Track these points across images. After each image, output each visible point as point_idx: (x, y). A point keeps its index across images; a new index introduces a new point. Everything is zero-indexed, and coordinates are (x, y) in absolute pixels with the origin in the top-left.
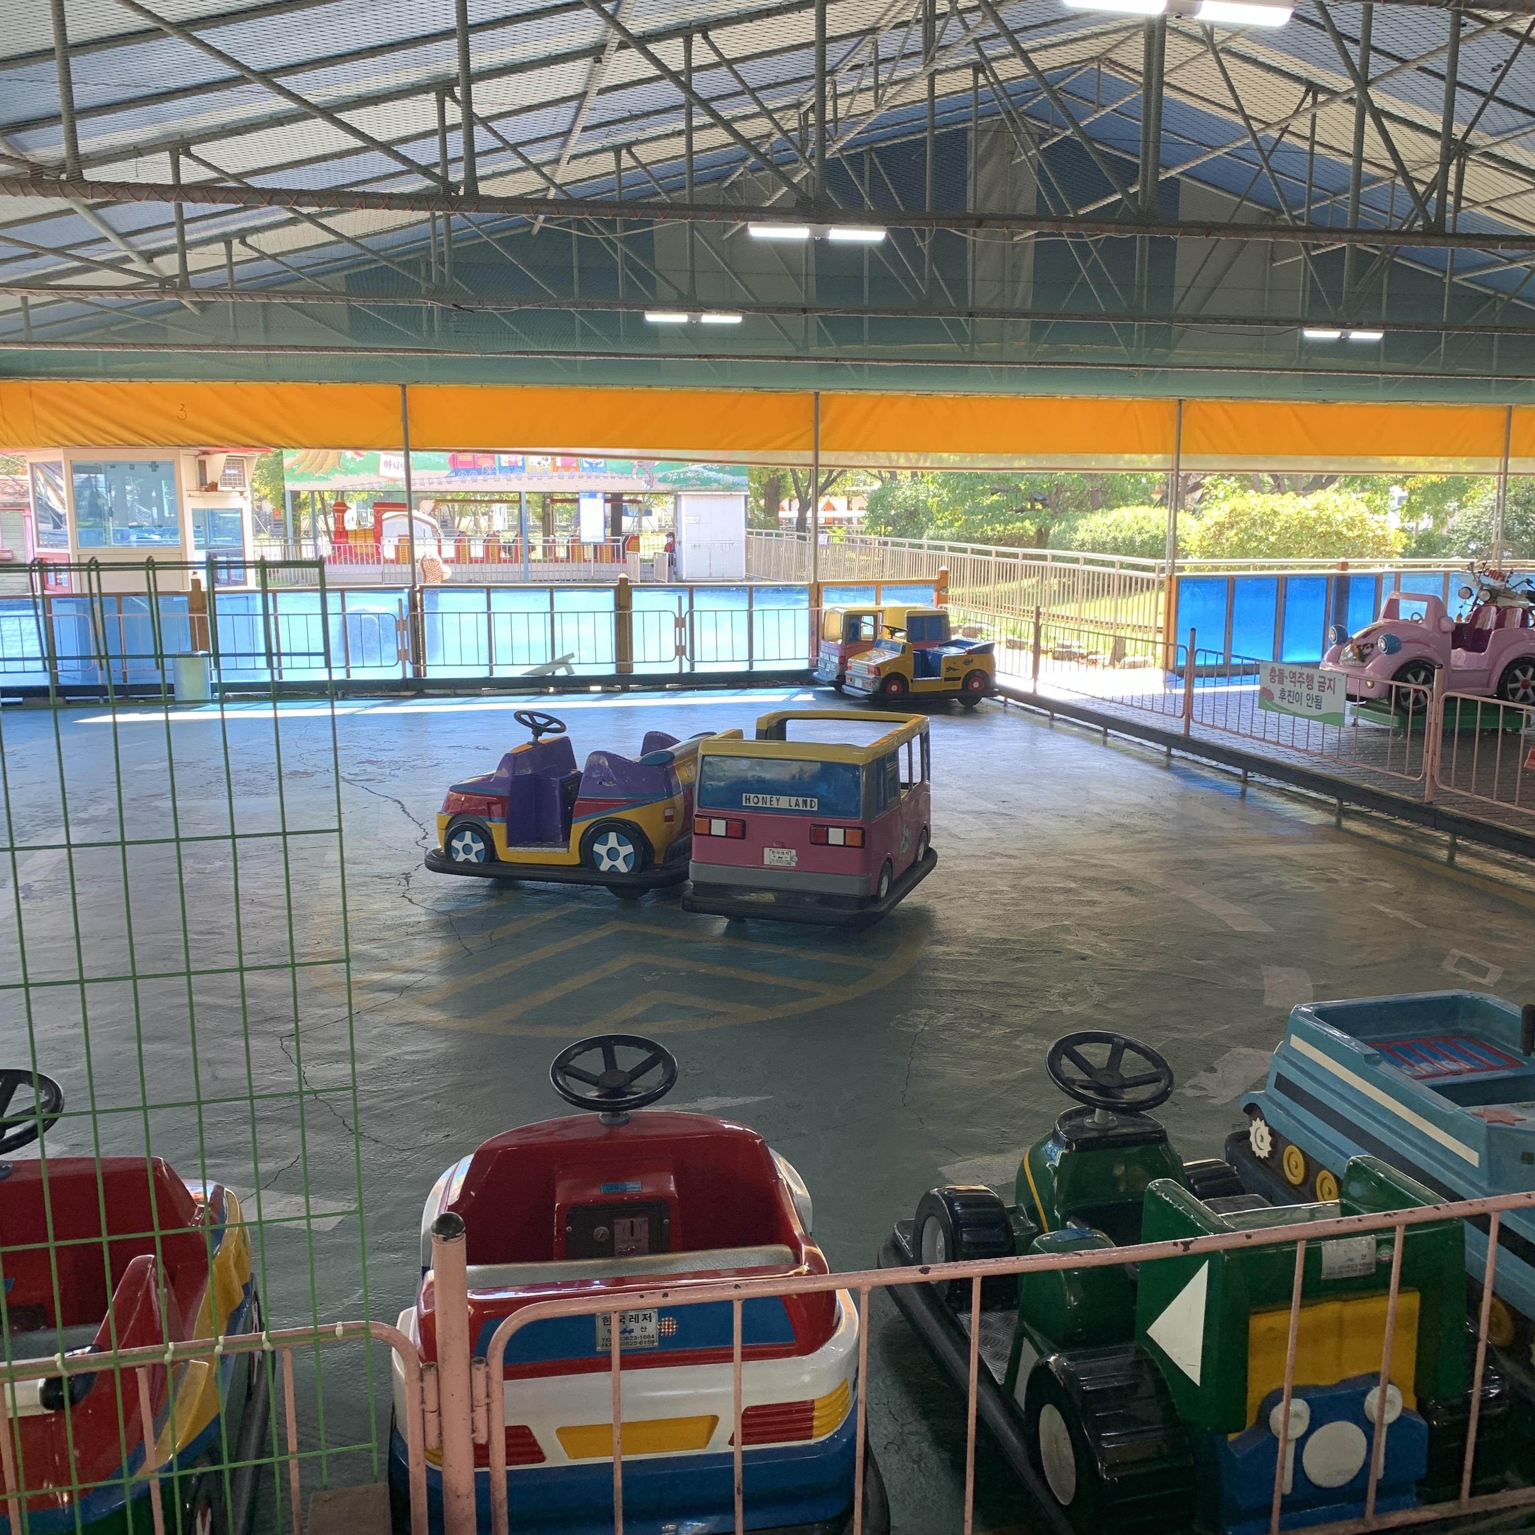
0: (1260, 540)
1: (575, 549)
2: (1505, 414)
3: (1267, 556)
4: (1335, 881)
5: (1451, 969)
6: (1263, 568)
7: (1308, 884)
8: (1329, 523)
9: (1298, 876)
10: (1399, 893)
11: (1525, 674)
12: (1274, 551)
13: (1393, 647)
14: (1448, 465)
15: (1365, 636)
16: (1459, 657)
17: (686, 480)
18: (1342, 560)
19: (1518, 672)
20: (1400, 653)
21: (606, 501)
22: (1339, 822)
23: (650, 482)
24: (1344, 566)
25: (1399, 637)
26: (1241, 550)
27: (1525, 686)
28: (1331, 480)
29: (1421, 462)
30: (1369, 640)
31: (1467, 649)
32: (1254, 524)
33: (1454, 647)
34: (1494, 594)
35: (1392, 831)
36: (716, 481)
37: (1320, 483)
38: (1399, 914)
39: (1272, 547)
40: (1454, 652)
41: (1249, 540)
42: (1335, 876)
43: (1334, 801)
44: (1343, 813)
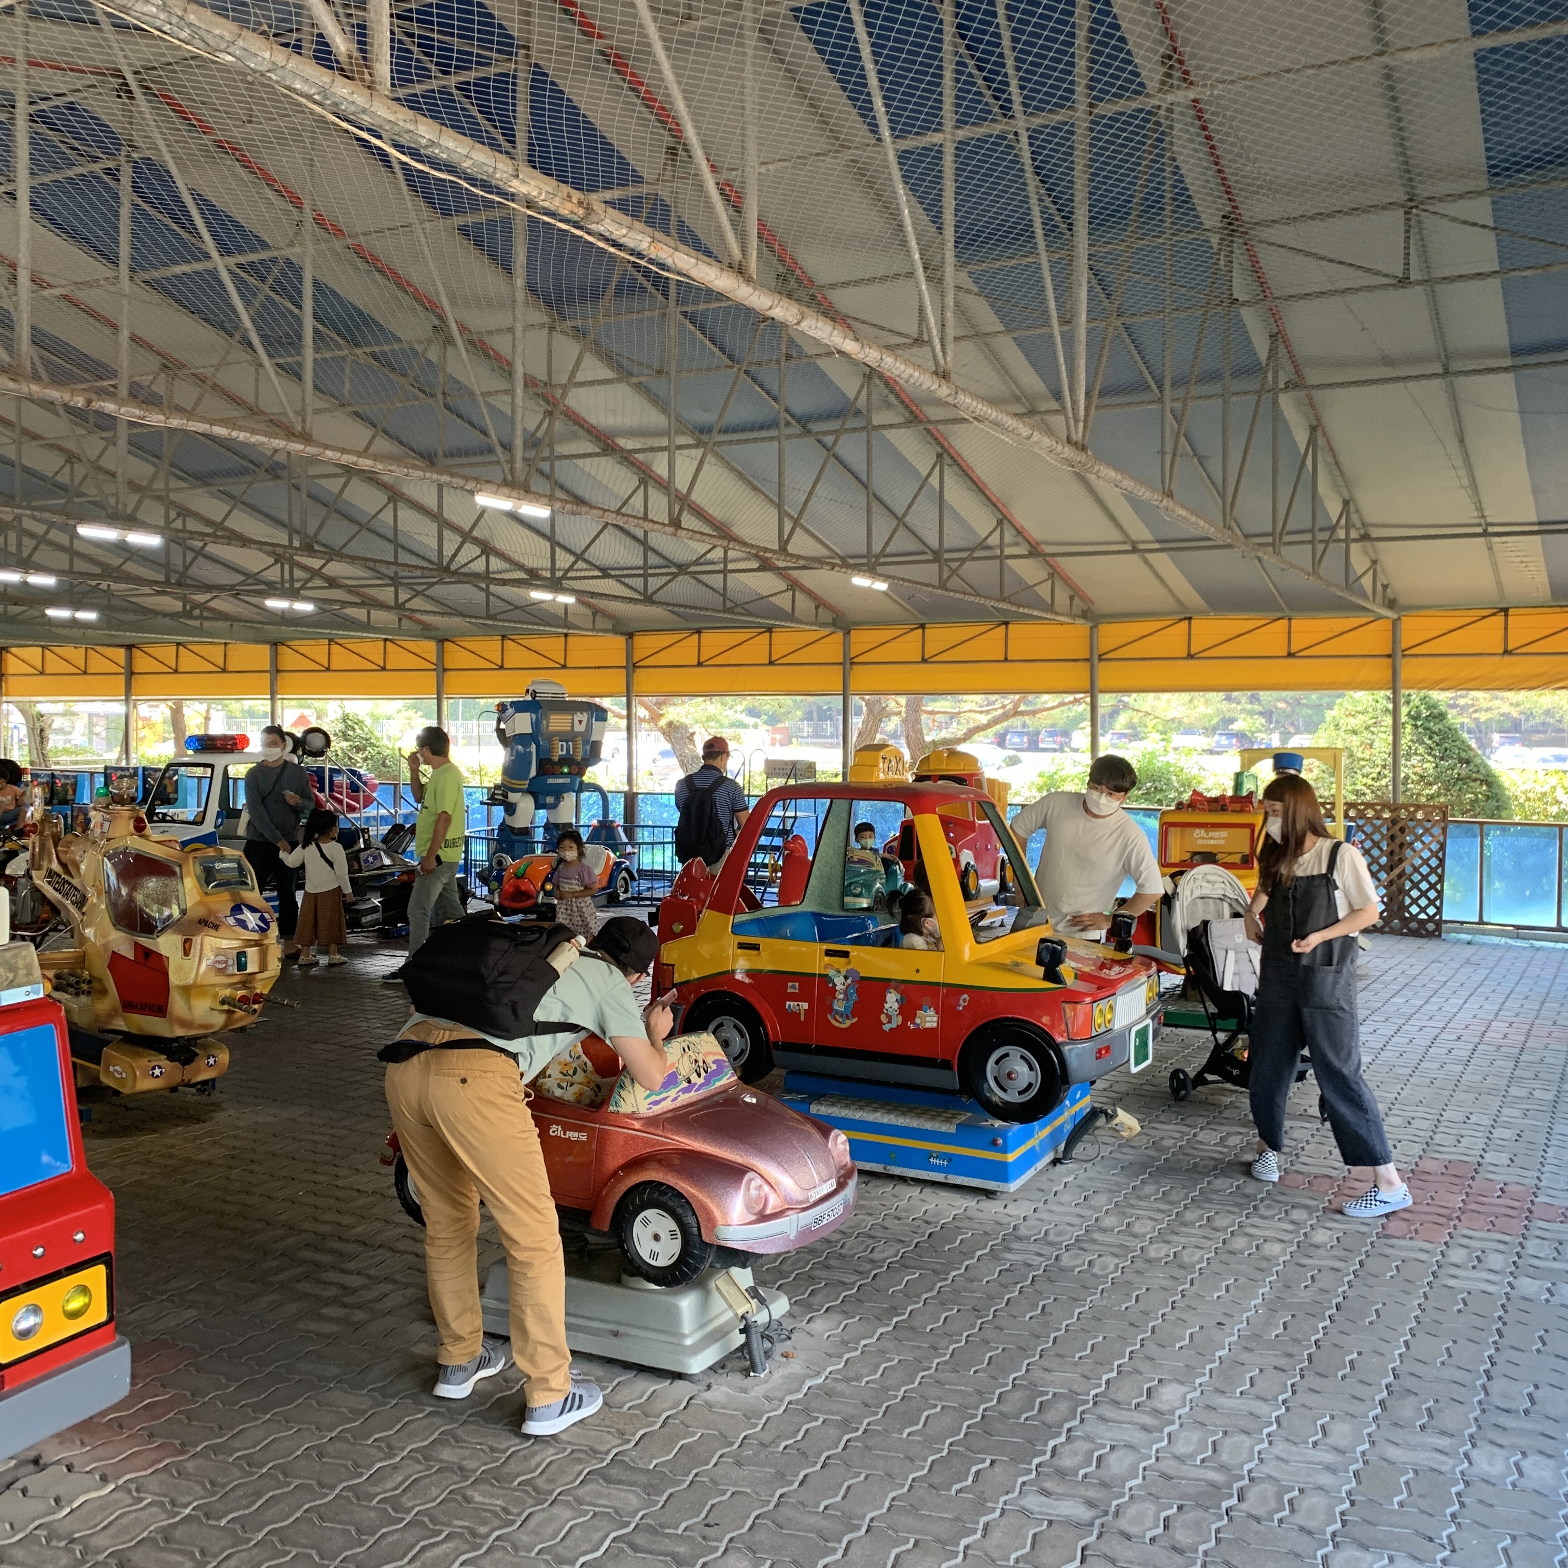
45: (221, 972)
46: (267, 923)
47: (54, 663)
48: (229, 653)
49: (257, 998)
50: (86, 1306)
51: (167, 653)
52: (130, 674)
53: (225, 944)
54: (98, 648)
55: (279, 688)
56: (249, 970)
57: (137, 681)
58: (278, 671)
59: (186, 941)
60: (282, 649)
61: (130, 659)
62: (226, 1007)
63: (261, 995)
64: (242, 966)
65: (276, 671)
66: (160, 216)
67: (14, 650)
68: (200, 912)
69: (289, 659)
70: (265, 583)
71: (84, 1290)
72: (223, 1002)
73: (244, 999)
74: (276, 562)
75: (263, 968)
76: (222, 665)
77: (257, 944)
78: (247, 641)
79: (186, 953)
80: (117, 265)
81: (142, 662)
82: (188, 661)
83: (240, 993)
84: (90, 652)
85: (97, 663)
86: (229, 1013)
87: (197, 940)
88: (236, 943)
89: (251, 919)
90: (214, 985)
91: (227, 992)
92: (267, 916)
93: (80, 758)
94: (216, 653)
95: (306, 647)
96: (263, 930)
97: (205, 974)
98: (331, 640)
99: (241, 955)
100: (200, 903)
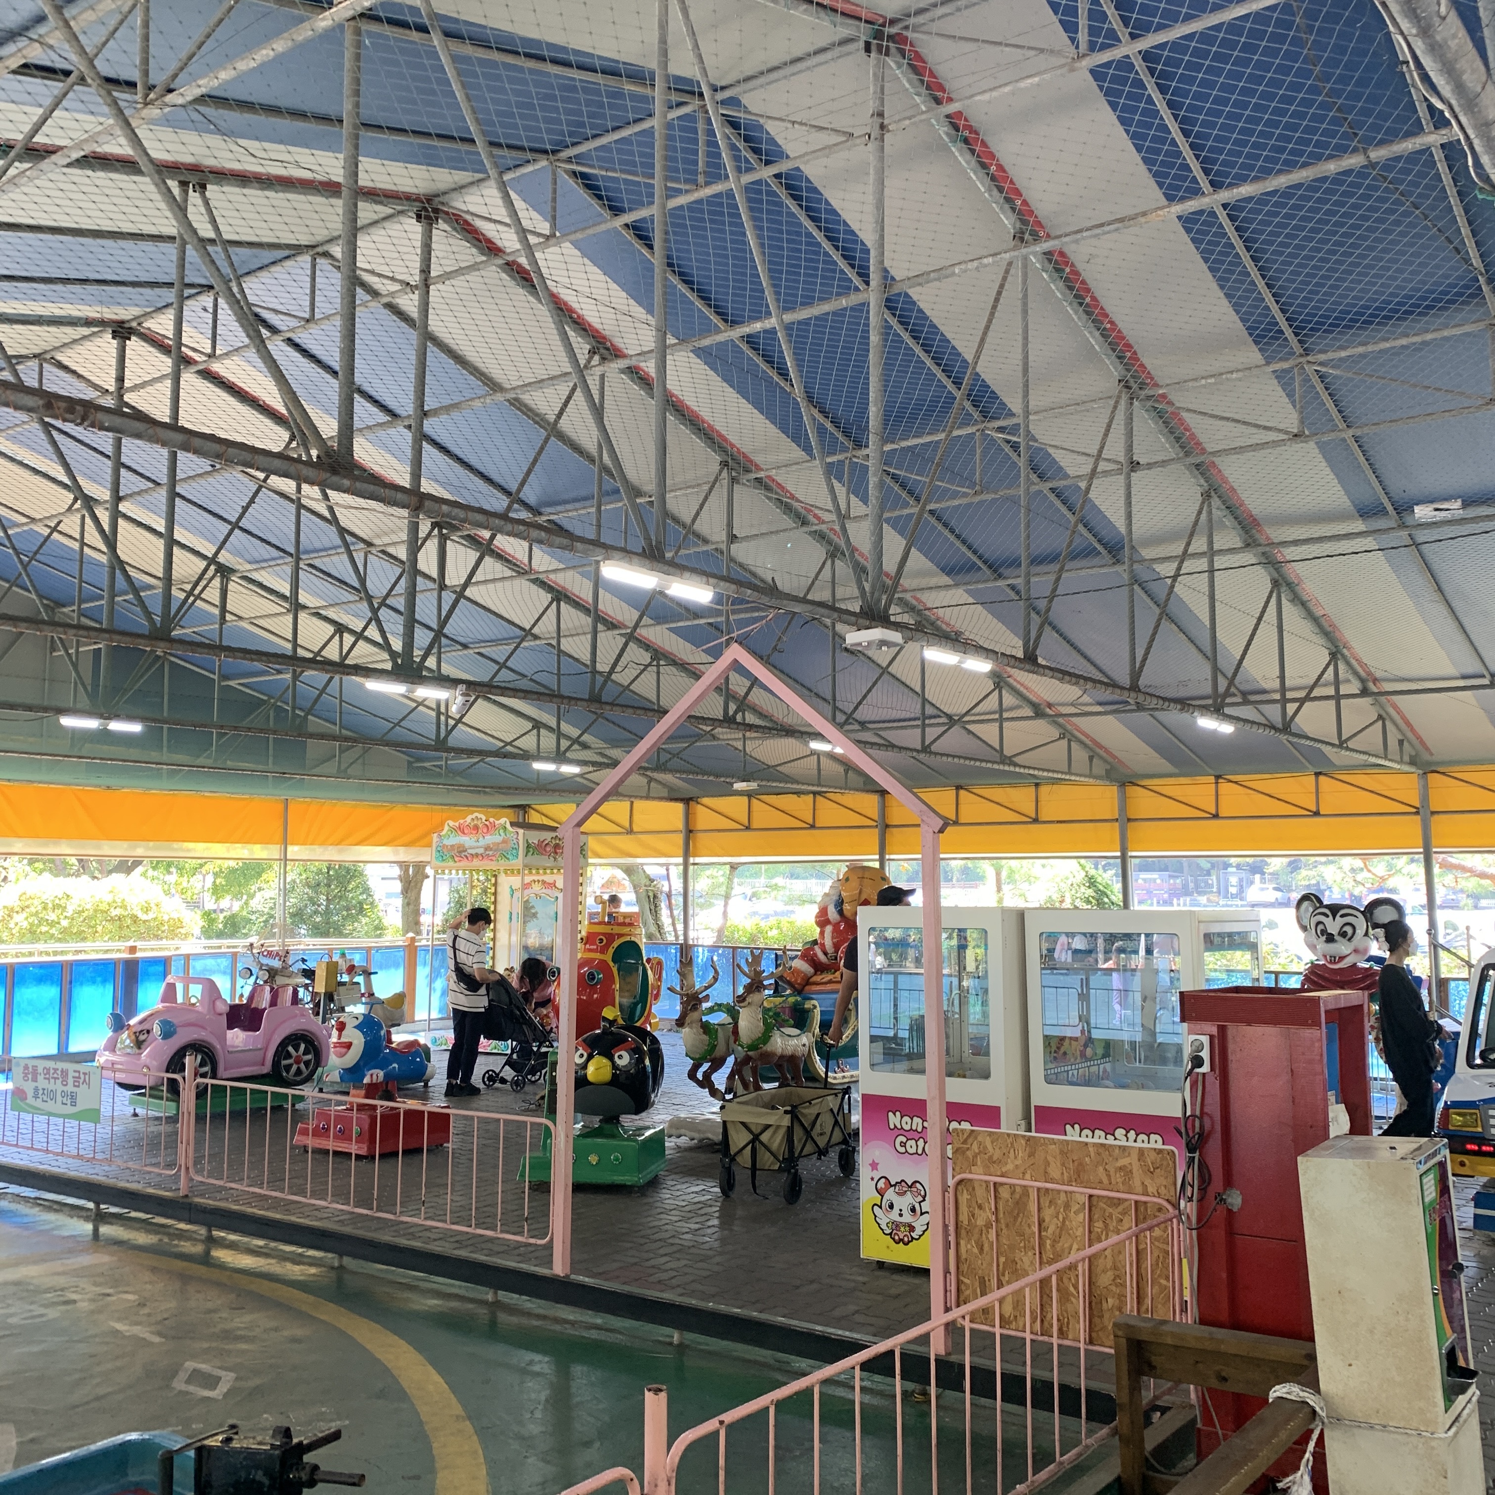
0: (52, 924)
2: (281, 807)
3: (59, 940)
4: (74, 1302)
5: (183, 1387)
6: (56, 953)
7: (42, 1311)
8: (124, 907)
9: (32, 1303)
10: (142, 1305)
11: (297, 1050)
12: (66, 934)
13: (168, 1032)
14: (242, 851)
15: (141, 1022)
16: (237, 1037)
18: (131, 943)
19: (290, 1049)
20: (175, 1037)
22: (96, 1230)
24: (133, 949)
25: (175, 1021)
26: (32, 935)
27: (298, 1062)
28: (137, 863)
29: (218, 849)
30: (145, 1026)
31: (245, 1028)
32: (45, 908)
33: (230, 1027)
34: (273, 973)
35: (148, 1232)
37: (126, 867)
38: (137, 1330)
39: (64, 931)
40: (230, 1034)
41: (40, 924)
42: (74, 1297)
43: (91, 1205)
44: (100, 1218)
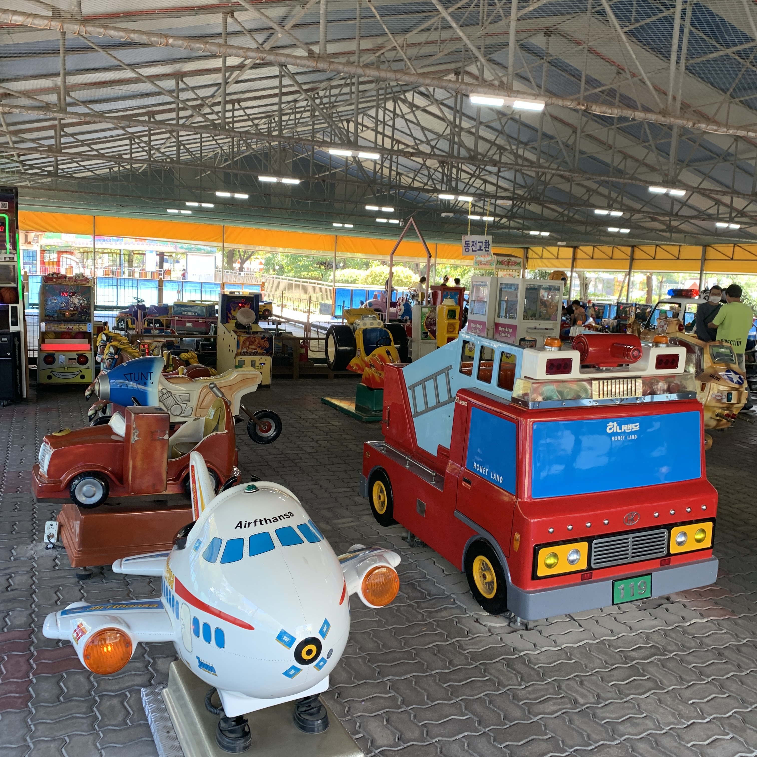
1: (143, 273)
17: (191, 248)
21: (157, 255)
23: (176, 248)
36: (204, 250)
45: (719, 401)
46: (742, 381)
47: (598, 254)
48: (681, 250)
49: (733, 416)
50: (704, 538)
51: (651, 249)
52: (632, 259)
53: (722, 388)
54: (619, 247)
55: (705, 268)
56: (732, 402)
57: (635, 263)
58: (705, 259)
59: (703, 384)
60: (709, 249)
61: (633, 252)
62: (718, 418)
63: (735, 415)
64: (729, 399)
65: (704, 259)
66: (698, 33)
67: (581, 247)
68: (711, 371)
69: (711, 254)
70: (708, 215)
71: (703, 531)
72: (717, 415)
73: (727, 415)
74: (716, 204)
75: (739, 402)
76: (677, 256)
77: (737, 390)
78: (691, 244)
79: (703, 389)
80: (669, 60)
81: (638, 254)
82: (661, 253)
83: (726, 412)
84: (615, 249)
85: (618, 254)
86: (719, 421)
87: (708, 384)
88: (726, 388)
89: (736, 378)
90: (714, 407)
91: (720, 411)
92: (742, 377)
93: (600, 298)
94: (675, 250)
95: (720, 247)
96: (740, 384)
97: (710, 400)
98: (735, 245)
99: (729, 394)
100: (711, 367)
